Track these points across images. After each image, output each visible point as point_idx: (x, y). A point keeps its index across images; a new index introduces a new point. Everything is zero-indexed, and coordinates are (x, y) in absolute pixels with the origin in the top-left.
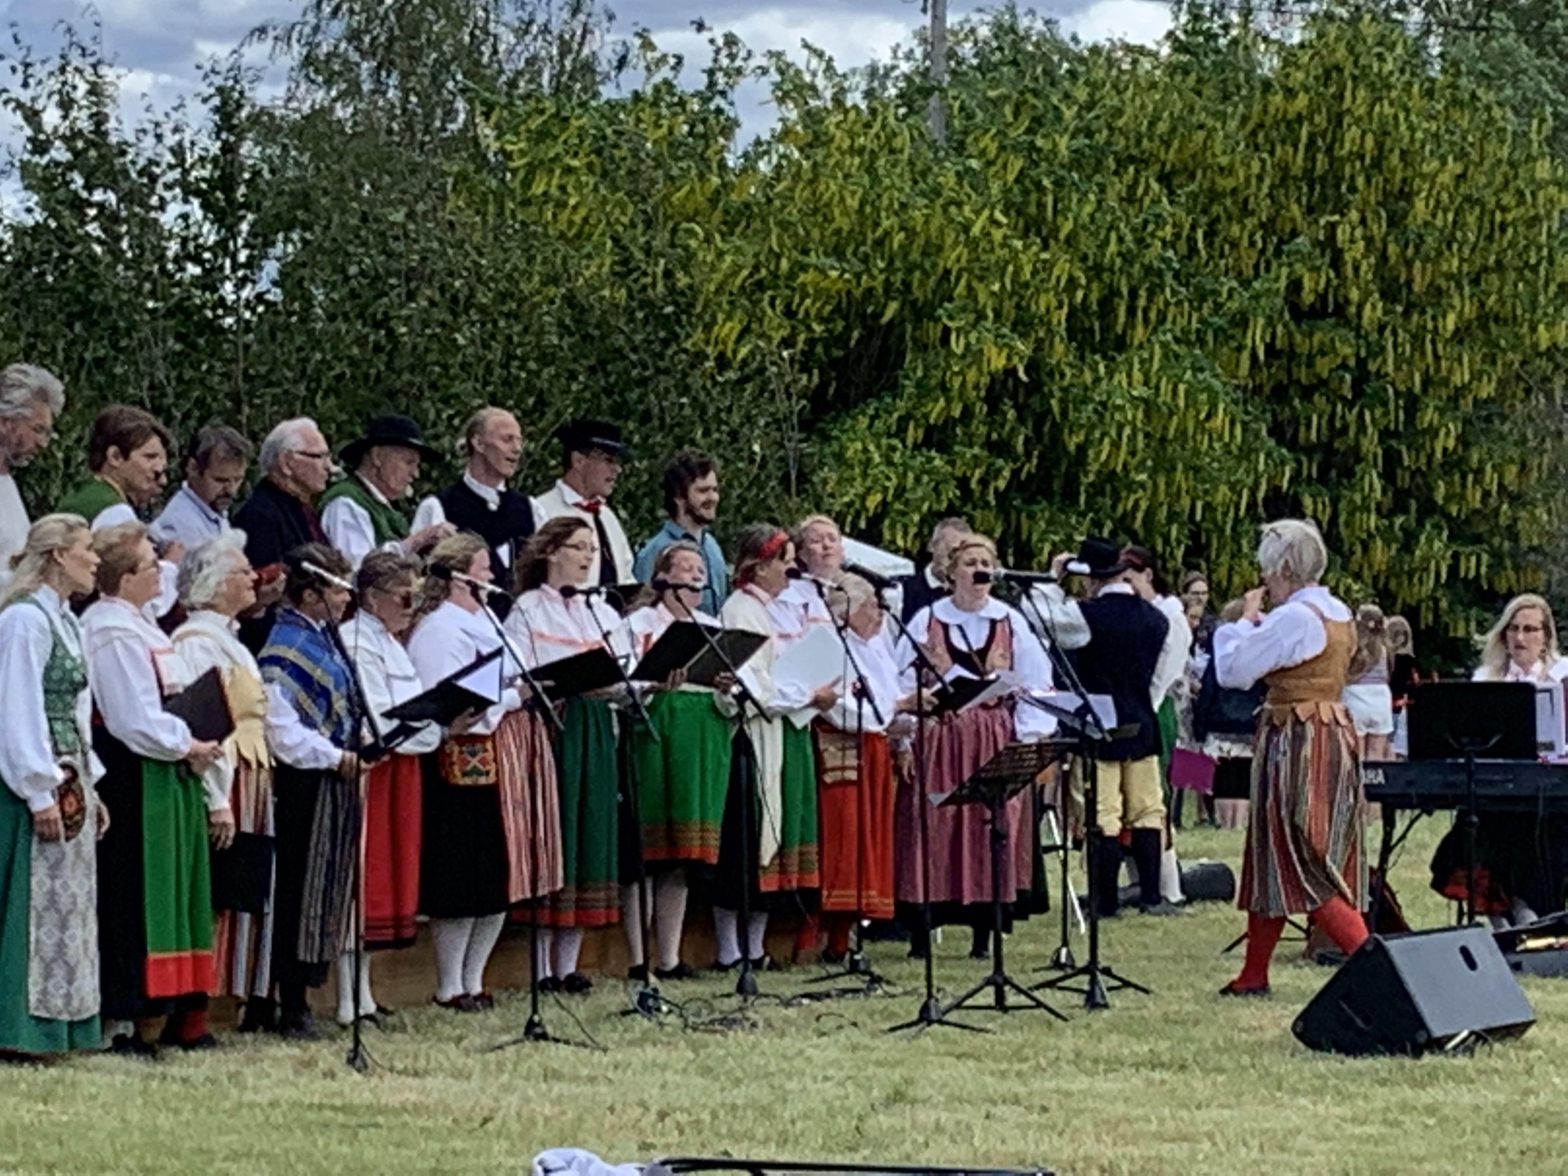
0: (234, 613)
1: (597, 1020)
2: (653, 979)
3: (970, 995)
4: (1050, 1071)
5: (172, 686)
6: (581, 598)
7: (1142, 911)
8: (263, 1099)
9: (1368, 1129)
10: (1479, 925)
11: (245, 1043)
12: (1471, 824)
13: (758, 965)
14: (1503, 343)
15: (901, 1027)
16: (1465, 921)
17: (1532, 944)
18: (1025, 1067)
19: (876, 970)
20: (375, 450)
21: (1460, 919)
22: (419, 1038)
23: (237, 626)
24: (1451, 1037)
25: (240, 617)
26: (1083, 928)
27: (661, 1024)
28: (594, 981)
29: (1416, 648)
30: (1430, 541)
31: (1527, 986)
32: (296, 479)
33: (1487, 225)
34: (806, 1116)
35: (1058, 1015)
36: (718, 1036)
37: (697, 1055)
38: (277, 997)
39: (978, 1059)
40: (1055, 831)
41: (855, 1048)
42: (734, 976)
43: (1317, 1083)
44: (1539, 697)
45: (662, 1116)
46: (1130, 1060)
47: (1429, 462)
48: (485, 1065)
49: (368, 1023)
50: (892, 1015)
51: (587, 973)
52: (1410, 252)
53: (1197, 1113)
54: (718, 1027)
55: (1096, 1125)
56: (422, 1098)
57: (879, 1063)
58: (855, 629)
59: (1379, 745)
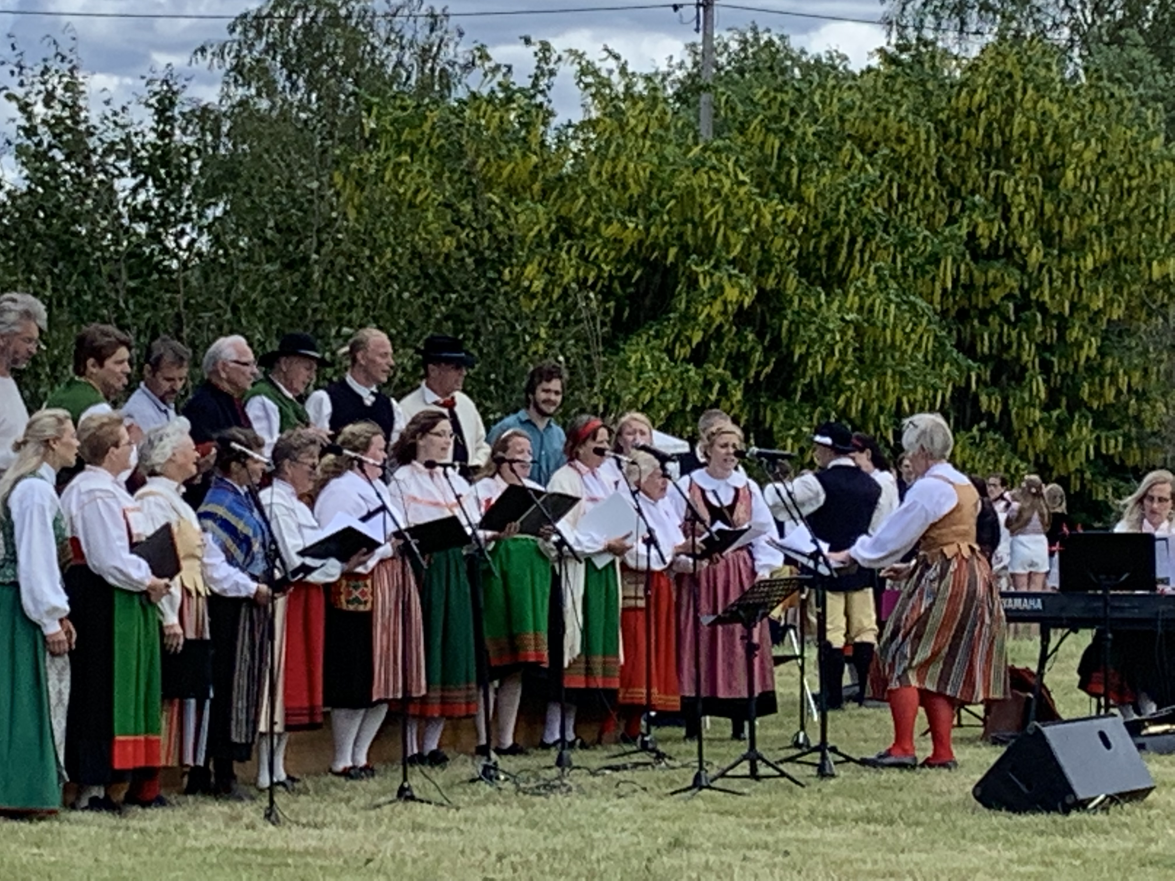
0: (182, 480)
1: (453, 785)
2: (493, 756)
3: (732, 767)
4: (792, 825)
5: (139, 535)
6: (440, 470)
7: (861, 705)
8: (202, 844)
9: (1030, 868)
10: (1114, 715)
11: (187, 802)
12: (1107, 639)
13: (572, 745)
14: (1128, 277)
15: (680, 791)
16: (1102, 712)
17: (1153, 729)
18: (772, 821)
19: (661, 748)
20: (283, 359)
21: (1098, 711)
22: (318, 799)
23: (183, 489)
24: (1092, 800)
25: (186, 483)
26: (816, 717)
27: (500, 789)
28: (449, 756)
29: (1068, 507)
30: (1080, 428)
31: (1149, 761)
32: (229, 381)
33: (1118, 189)
34: (608, 858)
35: (797, 783)
36: (542, 798)
37: (527, 812)
38: (211, 767)
39: (738, 816)
40: (795, 644)
41: (644, 807)
42: (554, 753)
43: (991, 834)
44: (1158, 544)
45: (500, 858)
46: (853, 816)
47: (1076, 369)
48: (368, 819)
49: (280, 788)
50: (673, 782)
51: (444, 750)
52: (1062, 209)
53: (901, 856)
54: (542, 791)
55: (825, 865)
56: (321, 844)
57: (664, 819)
58: (647, 494)
59: (1039, 580)
